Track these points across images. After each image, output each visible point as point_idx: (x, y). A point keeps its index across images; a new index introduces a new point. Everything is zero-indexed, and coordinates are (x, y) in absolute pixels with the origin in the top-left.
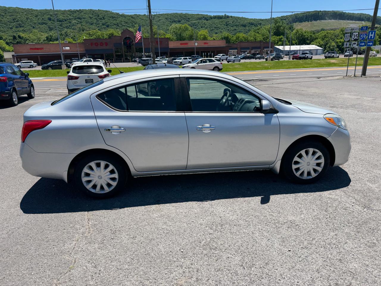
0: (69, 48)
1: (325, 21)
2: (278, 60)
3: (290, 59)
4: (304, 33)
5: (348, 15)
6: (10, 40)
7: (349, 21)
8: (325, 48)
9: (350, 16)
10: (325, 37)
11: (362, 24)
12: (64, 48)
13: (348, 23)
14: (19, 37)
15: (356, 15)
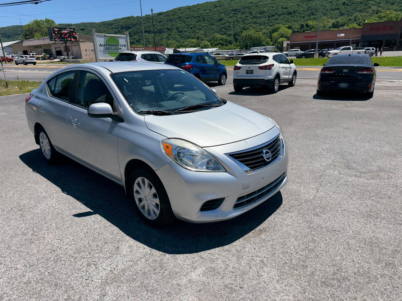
0: (344, 34)
6: (297, 29)
12: (338, 34)
14: (307, 25)
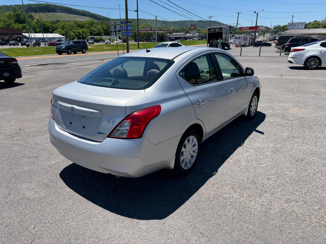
1: (57, 13)
2: (39, 46)
3: (46, 46)
4: (45, 22)
5: (74, 10)
7: (76, 15)
8: (67, 37)
9: (76, 12)
10: (64, 28)
11: (87, 19)
13: (76, 17)
15: (80, 11)
